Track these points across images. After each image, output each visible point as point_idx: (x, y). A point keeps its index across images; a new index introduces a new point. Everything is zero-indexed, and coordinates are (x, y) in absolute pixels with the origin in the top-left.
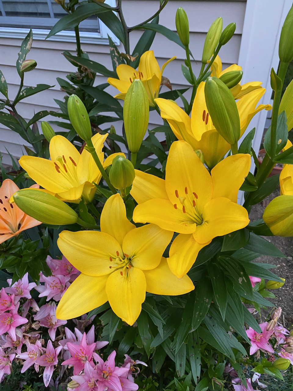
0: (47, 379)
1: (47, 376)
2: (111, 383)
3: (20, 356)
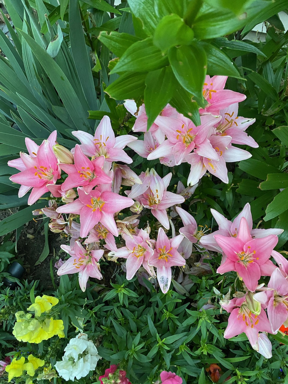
0: (165, 283)
1: (163, 279)
3: (116, 253)
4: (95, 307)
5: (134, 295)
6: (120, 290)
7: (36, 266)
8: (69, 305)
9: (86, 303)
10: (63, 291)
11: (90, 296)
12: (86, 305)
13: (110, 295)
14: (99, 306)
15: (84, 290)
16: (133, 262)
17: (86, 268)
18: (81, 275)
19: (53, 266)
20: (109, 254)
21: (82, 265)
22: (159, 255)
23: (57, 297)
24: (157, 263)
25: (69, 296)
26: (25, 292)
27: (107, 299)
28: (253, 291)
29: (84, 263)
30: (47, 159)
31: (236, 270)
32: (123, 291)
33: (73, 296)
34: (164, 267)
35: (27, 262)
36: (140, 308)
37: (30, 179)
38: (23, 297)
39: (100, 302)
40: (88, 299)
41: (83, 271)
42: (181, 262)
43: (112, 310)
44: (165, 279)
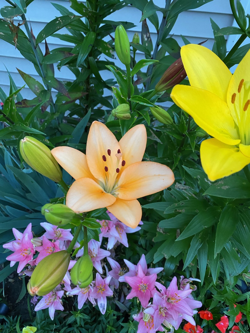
0: (103, 307)
1: (101, 305)
2: (179, 307)
3: (71, 293)
4: (62, 330)
5: (87, 317)
6: (78, 315)
7: (16, 304)
8: (43, 331)
9: (54, 328)
10: (39, 321)
11: (58, 322)
12: (55, 329)
13: (70, 320)
14: (64, 328)
15: (52, 319)
16: (82, 296)
17: (53, 304)
18: (50, 309)
19: (30, 302)
20: (67, 294)
21: (51, 302)
22: (98, 290)
23: (35, 326)
24: (97, 295)
25: (43, 324)
26: (11, 326)
27: (69, 323)
28: (145, 307)
29: (52, 300)
30: (27, 244)
31: (137, 296)
32: (80, 316)
33: (46, 324)
34: (102, 298)
35: (9, 302)
36: (93, 326)
37: (17, 256)
38: (10, 330)
39: (65, 325)
40: (56, 324)
41: (51, 306)
42: (110, 293)
43: (73, 330)
44: (103, 305)
